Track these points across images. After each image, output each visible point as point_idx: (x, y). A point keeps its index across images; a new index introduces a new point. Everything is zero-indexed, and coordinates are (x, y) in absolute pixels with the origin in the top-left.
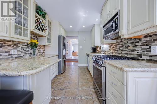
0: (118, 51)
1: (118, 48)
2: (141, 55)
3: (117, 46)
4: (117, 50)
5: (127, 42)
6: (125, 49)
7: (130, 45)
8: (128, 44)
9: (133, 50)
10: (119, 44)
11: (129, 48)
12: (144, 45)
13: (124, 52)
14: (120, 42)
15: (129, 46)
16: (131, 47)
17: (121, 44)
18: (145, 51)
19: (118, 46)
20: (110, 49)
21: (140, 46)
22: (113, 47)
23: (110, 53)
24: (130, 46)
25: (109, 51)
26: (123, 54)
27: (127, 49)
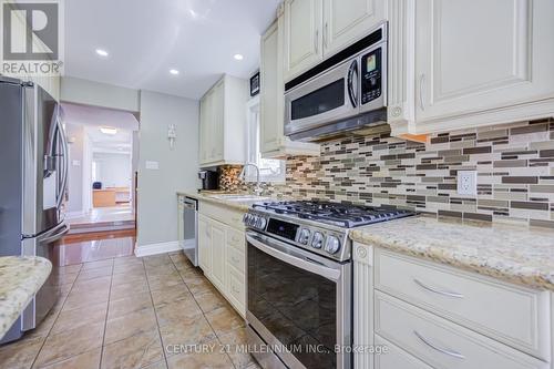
0: (326, 184)
1: (329, 173)
2: (423, 198)
3: (325, 167)
4: (324, 179)
5: (369, 154)
6: (358, 179)
7: (381, 163)
8: (369, 161)
9: (391, 183)
10: (333, 160)
11: (375, 174)
12: (434, 167)
13: (355, 188)
14: (338, 153)
15: (374, 168)
16: (384, 172)
17: (343, 161)
18: (435, 184)
19: (331, 166)
20: (290, 176)
21: (419, 167)
22: (307, 171)
23: (290, 190)
24: (378, 169)
25: (286, 186)
26: (349, 194)
27: (366, 180)
